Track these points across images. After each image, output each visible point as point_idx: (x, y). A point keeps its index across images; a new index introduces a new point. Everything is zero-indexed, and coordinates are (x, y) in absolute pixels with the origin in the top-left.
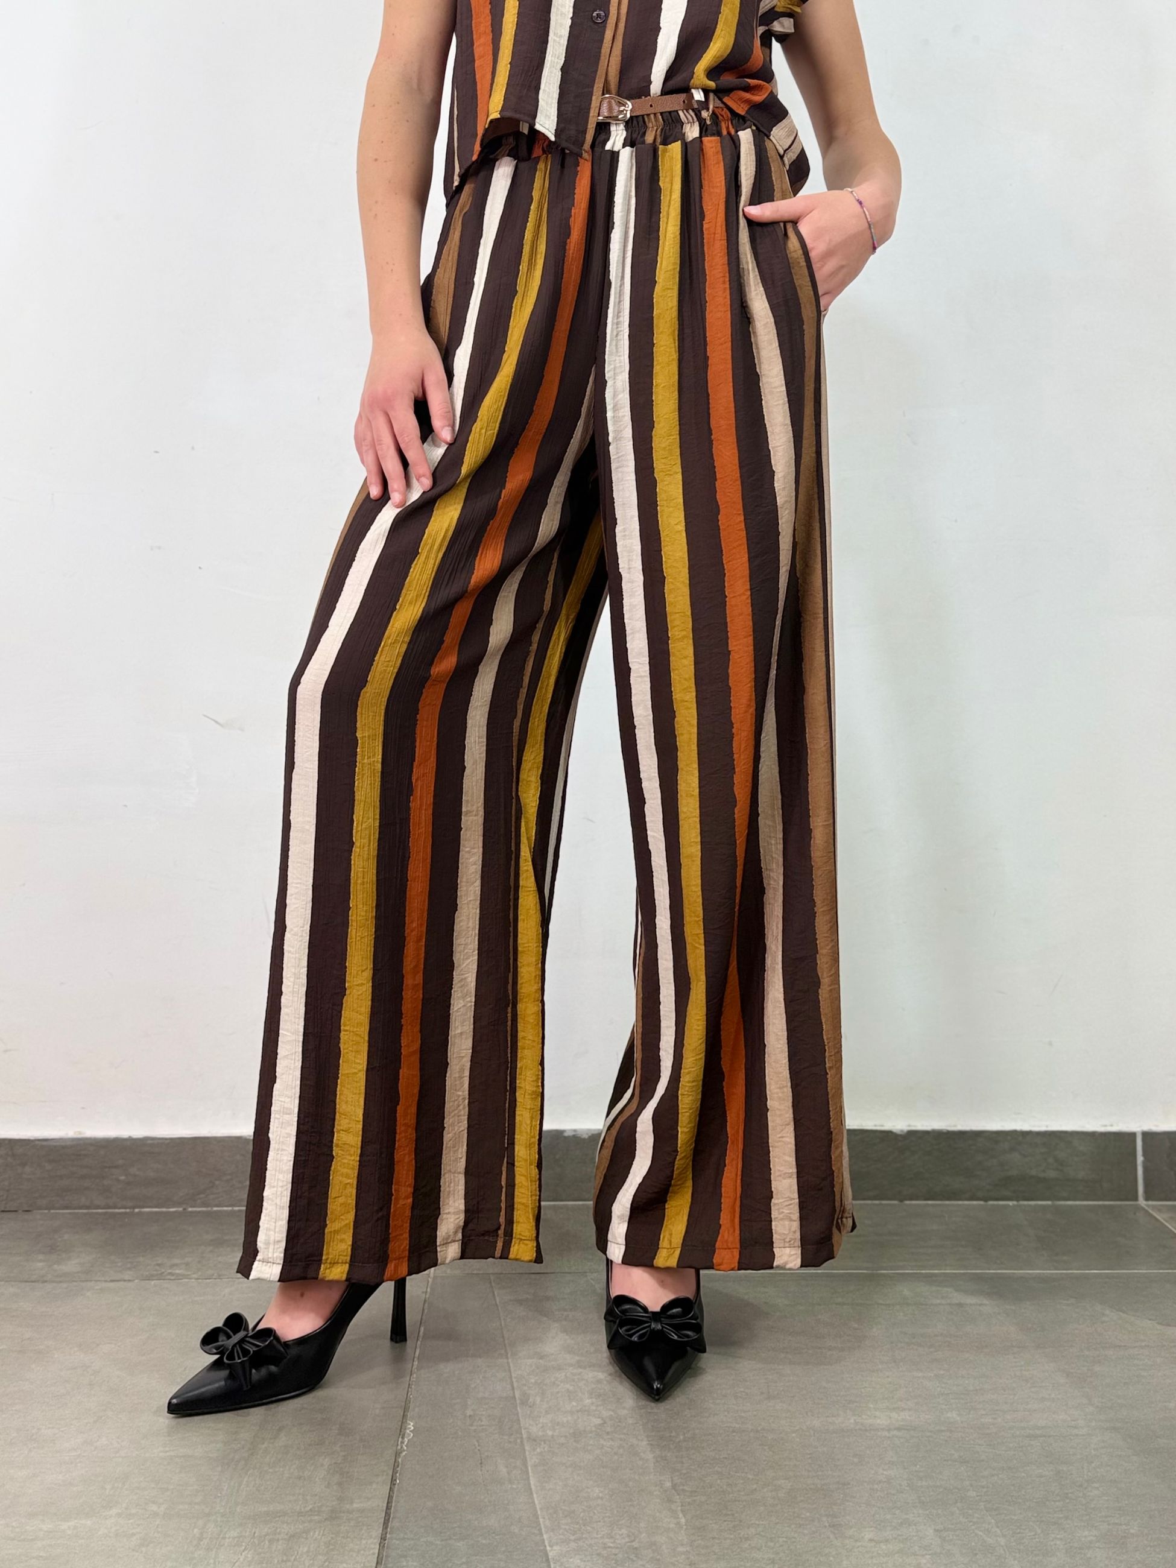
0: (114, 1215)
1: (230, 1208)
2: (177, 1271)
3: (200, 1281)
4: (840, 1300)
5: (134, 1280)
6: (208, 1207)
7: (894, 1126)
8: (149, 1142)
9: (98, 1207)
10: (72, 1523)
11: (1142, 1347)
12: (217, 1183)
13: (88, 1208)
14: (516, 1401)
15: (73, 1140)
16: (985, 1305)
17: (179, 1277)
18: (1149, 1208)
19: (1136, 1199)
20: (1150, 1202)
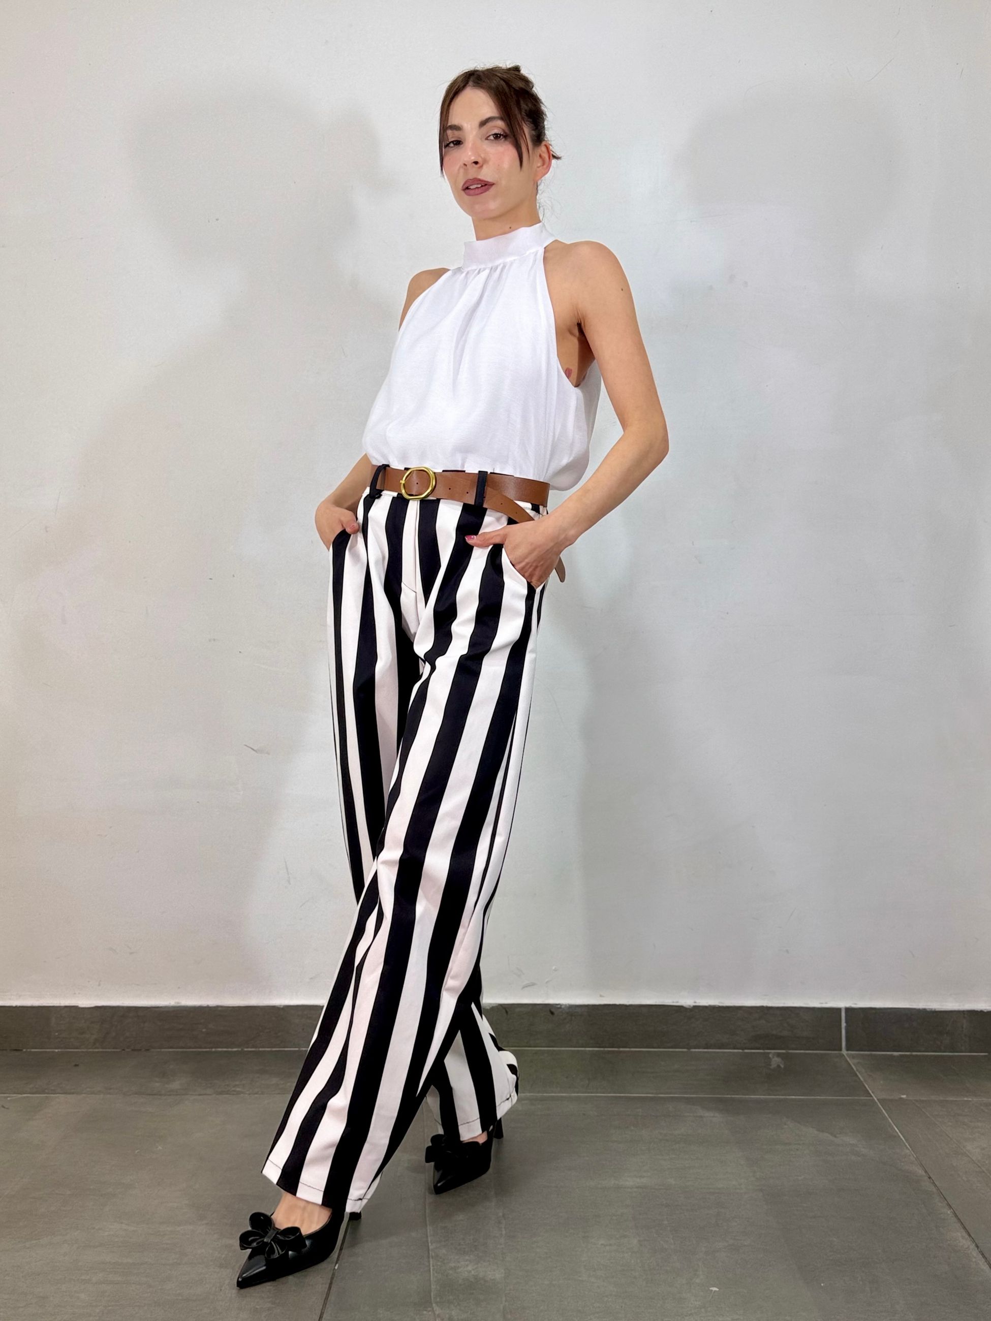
0: (199, 1053)
1: (269, 1049)
2: (238, 1089)
3: (251, 1095)
5: (212, 1095)
6: (256, 1048)
7: (685, 1003)
8: (220, 1009)
9: (190, 1048)
10: (182, 1228)
11: (799, 1144)
12: (261, 1034)
13: (183, 1048)
15: (173, 1007)
16: (715, 1117)
17: (239, 1093)
18: (847, 1055)
19: (841, 1050)
20: (850, 1052)
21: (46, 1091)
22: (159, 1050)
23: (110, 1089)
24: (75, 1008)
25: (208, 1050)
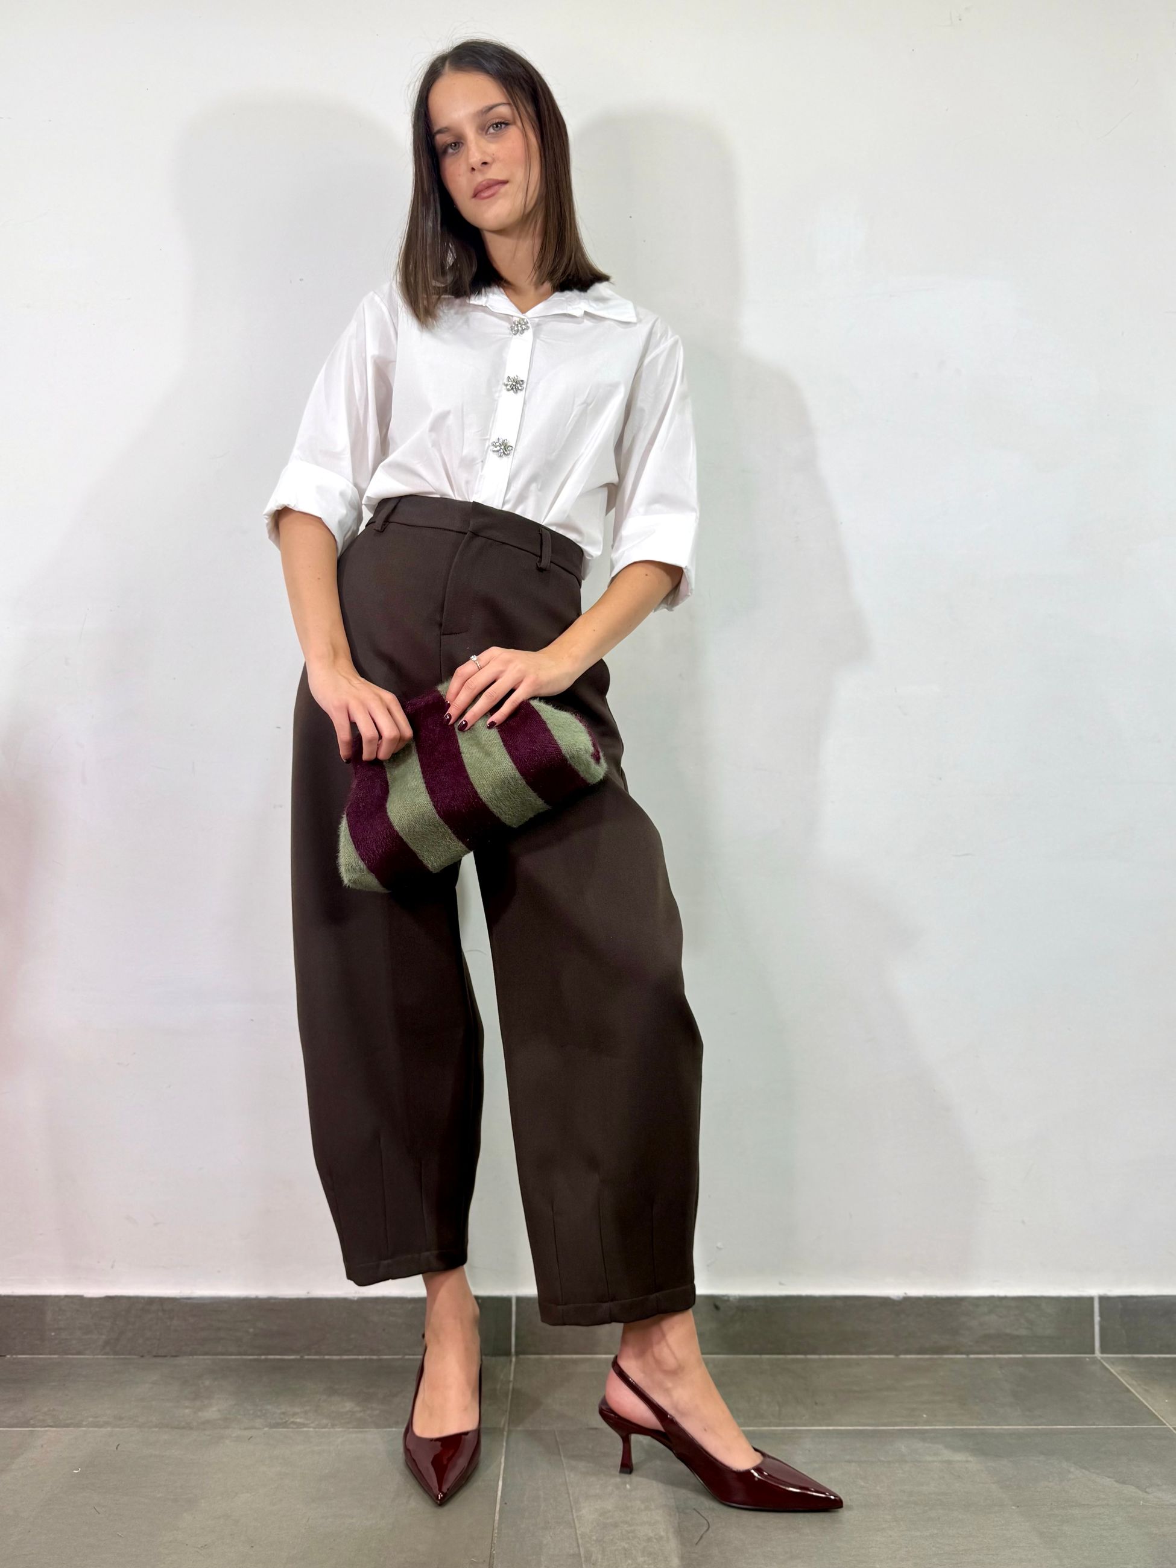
0: (244, 1362)
1: (338, 1357)
2: (298, 1420)
3: (317, 1430)
4: (848, 1457)
5: (263, 1428)
6: (321, 1355)
7: (891, 1293)
8: (273, 1301)
9: (232, 1355)
11: (1103, 1506)
12: (328, 1335)
13: (223, 1355)
14: (581, 1557)
15: (212, 1298)
16: (971, 1462)
17: (299, 1426)
18: (1104, 1361)
19: (1093, 1352)
20: (1105, 1356)
21: (32, 1422)
22: (191, 1357)
23: (121, 1419)
24: (81, 1298)
25: (256, 1357)
